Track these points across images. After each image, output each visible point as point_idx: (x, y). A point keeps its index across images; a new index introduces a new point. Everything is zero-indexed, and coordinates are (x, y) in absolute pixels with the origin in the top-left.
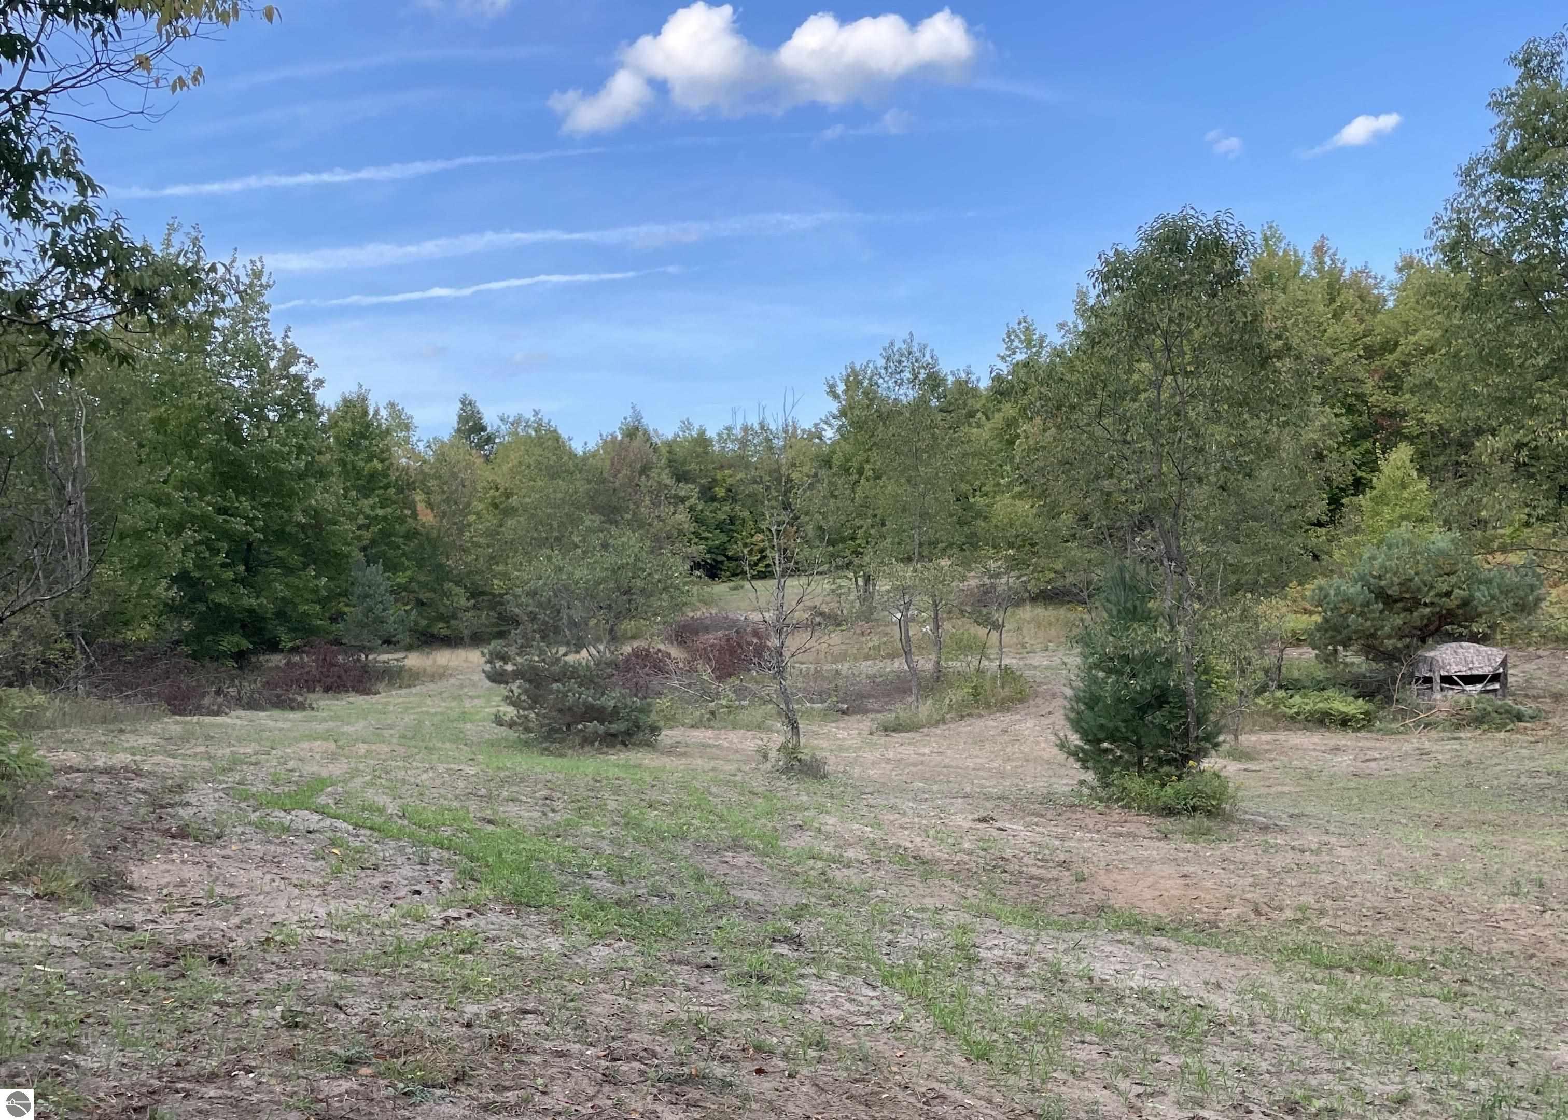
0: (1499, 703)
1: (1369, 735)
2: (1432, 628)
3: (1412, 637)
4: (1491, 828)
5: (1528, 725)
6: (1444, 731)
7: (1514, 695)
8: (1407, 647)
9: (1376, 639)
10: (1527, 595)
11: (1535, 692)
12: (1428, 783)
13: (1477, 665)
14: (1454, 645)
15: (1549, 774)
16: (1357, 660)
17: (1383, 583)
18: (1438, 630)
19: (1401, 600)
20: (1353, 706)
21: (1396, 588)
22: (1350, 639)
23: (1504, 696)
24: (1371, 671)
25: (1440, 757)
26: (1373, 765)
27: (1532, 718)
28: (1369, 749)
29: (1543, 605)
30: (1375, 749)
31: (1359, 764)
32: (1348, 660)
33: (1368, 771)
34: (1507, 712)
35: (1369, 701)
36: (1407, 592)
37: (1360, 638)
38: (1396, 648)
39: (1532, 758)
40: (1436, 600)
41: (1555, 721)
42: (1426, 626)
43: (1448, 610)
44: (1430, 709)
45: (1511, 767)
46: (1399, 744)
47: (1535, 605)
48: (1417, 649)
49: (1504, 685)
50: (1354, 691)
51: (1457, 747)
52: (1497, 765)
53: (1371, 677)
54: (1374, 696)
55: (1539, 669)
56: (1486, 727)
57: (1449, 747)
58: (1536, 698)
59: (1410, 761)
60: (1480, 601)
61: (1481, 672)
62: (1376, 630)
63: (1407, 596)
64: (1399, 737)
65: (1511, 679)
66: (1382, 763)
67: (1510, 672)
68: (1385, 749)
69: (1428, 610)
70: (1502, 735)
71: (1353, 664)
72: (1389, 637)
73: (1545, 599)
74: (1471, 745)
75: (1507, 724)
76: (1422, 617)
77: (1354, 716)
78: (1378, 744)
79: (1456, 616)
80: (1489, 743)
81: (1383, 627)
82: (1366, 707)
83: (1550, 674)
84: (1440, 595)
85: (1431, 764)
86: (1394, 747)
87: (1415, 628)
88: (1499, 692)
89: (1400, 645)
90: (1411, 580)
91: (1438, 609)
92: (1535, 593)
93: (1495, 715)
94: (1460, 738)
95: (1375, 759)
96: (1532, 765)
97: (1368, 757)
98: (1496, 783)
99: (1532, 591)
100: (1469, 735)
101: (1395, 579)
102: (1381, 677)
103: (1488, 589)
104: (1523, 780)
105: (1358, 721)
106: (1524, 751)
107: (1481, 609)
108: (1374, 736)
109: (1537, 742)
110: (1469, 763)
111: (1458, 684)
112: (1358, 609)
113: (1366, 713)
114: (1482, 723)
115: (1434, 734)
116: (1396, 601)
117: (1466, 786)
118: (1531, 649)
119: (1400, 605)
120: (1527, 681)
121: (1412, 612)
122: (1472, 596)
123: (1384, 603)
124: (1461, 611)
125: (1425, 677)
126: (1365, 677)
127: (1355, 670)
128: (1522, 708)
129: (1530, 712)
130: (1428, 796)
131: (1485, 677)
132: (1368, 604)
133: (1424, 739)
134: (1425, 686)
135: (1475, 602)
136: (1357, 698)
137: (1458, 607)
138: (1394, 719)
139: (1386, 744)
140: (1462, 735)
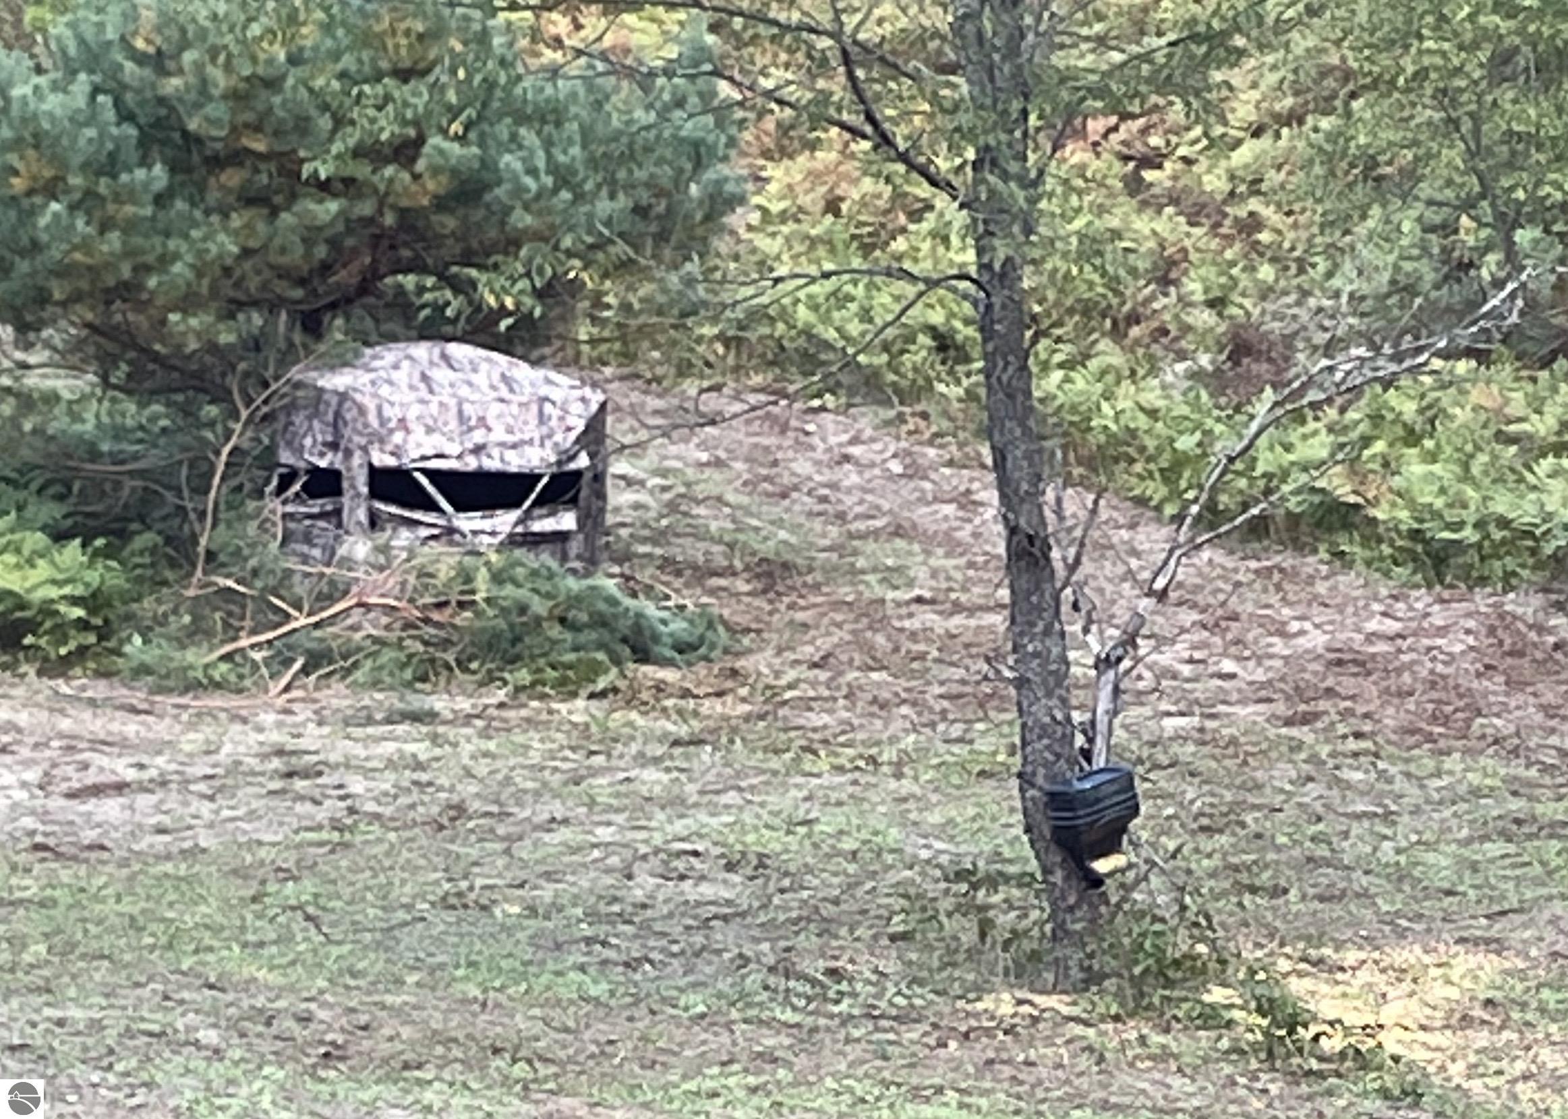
0: (573, 584)
1: (99, 689)
2: (345, 277)
3: (272, 306)
4: (520, 1070)
5: (669, 675)
6: (376, 684)
7: (624, 557)
8: (256, 344)
9: (141, 306)
10: (680, 182)
11: (696, 551)
12: (310, 885)
13: (499, 434)
14: (422, 351)
15: (730, 867)
16: (65, 385)
17: (173, 84)
18: (367, 285)
19: (238, 157)
20: (43, 570)
21: (218, 110)
22: (43, 298)
23: (591, 562)
24: (119, 433)
25: (357, 785)
26: (110, 808)
27: (682, 648)
28: (100, 744)
29: (738, 219)
30: (122, 745)
31: (56, 803)
32: (32, 380)
33: (89, 835)
34: (600, 621)
35: (108, 553)
36: (256, 128)
37: (76, 298)
38: (213, 348)
39: (677, 804)
40: (362, 170)
41: (760, 663)
42: (326, 268)
43: (403, 213)
44: (328, 598)
45: (604, 834)
46: (207, 731)
47: (708, 218)
48: (288, 357)
49: (592, 520)
50: (51, 511)
51: (422, 750)
52: (553, 822)
53: (117, 459)
54: (124, 536)
55: (718, 463)
56: (524, 676)
57: (389, 747)
58: (701, 573)
59: (249, 797)
60: (520, 190)
61: (515, 463)
62: (143, 269)
63: (260, 146)
64: (216, 701)
65: (619, 498)
66: (144, 801)
67: (619, 466)
68: (159, 748)
69: (333, 206)
70: (578, 709)
71: (52, 398)
72: (188, 303)
73: (742, 200)
74: (469, 742)
75: (596, 669)
76: (311, 234)
77: (47, 609)
78: (132, 727)
79: (430, 240)
80: (534, 738)
81: (166, 260)
82: (93, 577)
83: (750, 485)
84: (370, 152)
85: (321, 815)
86: (192, 741)
87: (283, 273)
88: (575, 547)
89: (226, 337)
90: (273, 84)
91: (366, 208)
92: (710, 175)
93: (555, 631)
94: (430, 716)
95: (120, 787)
96: (679, 827)
97: (91, 778)
98: (547, 893)
99: (699, 164)
100: (464, 704)
101: (216, 74)
102: (153, 459)
103: (548, 144)
104: (644, 883)
105: (60, 632)
106: (651, 775)
107: (522, 219)
108: (122, 693)
109: (698, 742)
110: (459, 810)
111: (432, 507)
112: (75, 180)
113: (94, 601)
114: (513, 661)
115: (337, 696)
116: (216, 163)
117: (445, 903)
118: (691, 387)
119: (232, 178)
120: (672, 507)
121: (274, 212)
122: (487, 164)
123: (173, 169)
124: (450, 223)
125: (314, 471)
126: (94, 455)
127: (59, 423)
128: (650, 609)
129: (678, 626)
130: (305, 940)
131: (526, 480)
132: (110, 166)
133: (303, 713)
134: (315, 506)
135: (500, 192)
136: (60, 537)
137: (441, 204)
138: (197, 632)
139: (161, 728)
140: (439, 703)
